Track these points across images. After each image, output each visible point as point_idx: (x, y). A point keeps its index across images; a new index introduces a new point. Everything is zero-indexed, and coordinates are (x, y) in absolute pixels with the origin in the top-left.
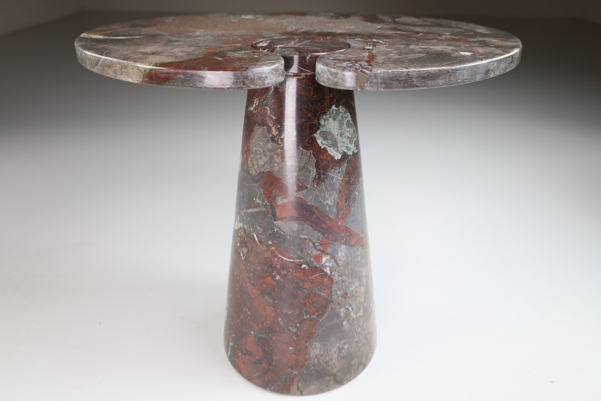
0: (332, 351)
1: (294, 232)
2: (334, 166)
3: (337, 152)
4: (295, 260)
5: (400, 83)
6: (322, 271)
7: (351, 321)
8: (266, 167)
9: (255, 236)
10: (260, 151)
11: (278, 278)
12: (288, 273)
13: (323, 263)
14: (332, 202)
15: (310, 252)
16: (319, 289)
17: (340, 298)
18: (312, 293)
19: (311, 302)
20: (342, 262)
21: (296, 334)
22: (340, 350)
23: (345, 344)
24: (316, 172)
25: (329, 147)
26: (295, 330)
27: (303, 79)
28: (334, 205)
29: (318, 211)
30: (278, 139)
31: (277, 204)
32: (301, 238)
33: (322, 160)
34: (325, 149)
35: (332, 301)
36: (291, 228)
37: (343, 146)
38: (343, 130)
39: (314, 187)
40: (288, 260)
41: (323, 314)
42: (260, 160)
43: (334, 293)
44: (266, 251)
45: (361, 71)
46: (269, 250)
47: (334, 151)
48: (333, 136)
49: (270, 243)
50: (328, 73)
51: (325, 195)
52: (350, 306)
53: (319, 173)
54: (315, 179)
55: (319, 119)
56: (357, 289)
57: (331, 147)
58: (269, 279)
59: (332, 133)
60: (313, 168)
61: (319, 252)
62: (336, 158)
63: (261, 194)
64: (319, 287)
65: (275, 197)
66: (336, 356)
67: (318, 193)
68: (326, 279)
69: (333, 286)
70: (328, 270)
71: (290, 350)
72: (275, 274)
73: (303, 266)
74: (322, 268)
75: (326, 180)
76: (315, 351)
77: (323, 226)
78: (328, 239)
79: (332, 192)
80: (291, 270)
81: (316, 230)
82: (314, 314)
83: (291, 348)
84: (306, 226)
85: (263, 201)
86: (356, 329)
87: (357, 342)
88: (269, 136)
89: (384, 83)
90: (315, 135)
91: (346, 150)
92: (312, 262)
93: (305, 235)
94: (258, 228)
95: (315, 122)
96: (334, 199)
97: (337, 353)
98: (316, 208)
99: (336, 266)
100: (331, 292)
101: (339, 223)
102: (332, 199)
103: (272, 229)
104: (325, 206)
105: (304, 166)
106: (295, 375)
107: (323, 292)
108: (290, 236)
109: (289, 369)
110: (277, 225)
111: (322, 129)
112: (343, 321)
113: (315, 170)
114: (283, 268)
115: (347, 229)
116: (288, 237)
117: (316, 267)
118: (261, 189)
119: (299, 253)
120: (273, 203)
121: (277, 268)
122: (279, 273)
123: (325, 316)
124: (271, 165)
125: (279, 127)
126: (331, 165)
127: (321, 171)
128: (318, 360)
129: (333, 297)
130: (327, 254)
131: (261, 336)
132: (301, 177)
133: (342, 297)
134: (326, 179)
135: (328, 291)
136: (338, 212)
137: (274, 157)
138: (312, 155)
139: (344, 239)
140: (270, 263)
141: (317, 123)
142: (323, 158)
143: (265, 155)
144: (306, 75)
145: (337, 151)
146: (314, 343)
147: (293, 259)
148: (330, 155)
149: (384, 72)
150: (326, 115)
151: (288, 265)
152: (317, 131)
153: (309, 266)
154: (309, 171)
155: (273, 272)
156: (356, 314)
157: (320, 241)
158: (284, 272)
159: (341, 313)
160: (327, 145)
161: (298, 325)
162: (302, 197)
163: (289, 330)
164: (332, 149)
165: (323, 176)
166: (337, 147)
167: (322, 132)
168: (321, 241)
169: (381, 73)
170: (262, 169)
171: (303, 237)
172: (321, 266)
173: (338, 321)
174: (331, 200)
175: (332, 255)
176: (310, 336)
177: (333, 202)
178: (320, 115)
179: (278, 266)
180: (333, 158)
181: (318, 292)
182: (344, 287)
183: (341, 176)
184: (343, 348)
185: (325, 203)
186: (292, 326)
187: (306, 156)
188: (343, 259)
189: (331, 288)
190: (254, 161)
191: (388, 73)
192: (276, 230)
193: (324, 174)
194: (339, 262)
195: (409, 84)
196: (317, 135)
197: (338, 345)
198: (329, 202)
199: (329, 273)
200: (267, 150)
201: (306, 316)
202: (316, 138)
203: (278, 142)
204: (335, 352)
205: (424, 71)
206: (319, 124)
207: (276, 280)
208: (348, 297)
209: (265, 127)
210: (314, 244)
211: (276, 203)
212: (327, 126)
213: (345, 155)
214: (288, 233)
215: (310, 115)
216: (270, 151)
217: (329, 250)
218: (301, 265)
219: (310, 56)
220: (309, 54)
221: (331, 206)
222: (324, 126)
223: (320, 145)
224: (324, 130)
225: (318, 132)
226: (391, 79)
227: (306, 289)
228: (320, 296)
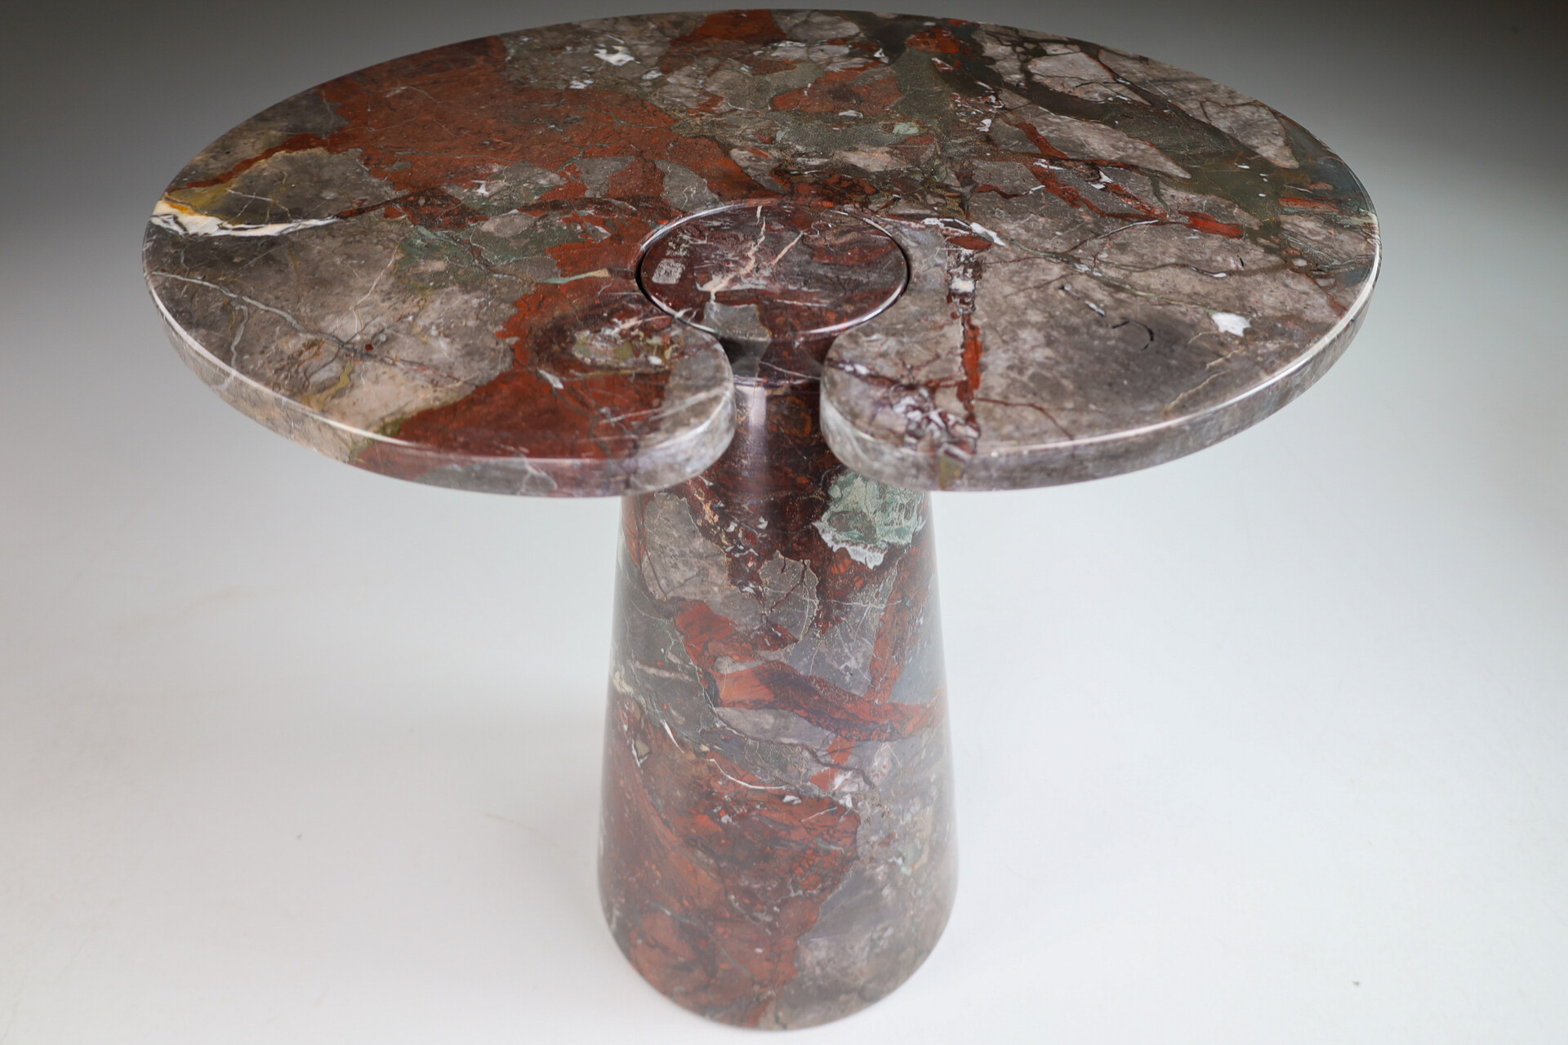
0: (856, 948)
1: (764, 731)
2: (865, 583)
3: (874, 551)
4: (768, 788)
5: (1049, 475)
6: (833, 804)
7: (900, 883)
8: (691, 589)
9: (667, 727)
10: (671, 550)
11: (725, 819)
12: (749, 811)
13: (836, 787)
14: (858, 663)
15: (803, 770)
16: (825, 840)
17: (876, 847)
18: (810, 848)
19: (807, 866)
20: (880, 777)
21: (771, 926)
22: (873, 943)
23: (885, 929)
24: (820, 604)
25: (853, 544)
26: (769, 919)
27: (785, 396)
28: (863, 668)
29: (825, 686)
30: (720, 532)
31: (722, 672)
32: (782, 744)
33: (836, 578)
34: (843, 551)
35: (858, 858)
36: (755, 724)
37: (888, 533)
38: (888, 496)
39: (815, 636)
40: (751, 787)
41: (834, 885)
42: (673, 570)
43: (860, 842)
44: (696, 763)
45: (947, 453)
46: (703, 762)
47: (866, 551)
48: (864, 516)
49: (705, 748)
50: (855, 443)
51: (843, 650)
52: (900, 855)
53: (825, 606)
54: (817, 620)
55: (826, 487)
56: (915, 819)
57: (857, 544)
58: (704, 820)
59: (862, 512)
60: (811, 597)
61: (826, 768)
62: (871, 566)
63: (677, 644)
64: (828, 837)
65: (715, 659)
66: (865, 954)
67: (824, 650)
68: (842, 819)
69: (860, 828)
70: (848, 802)
71: (757, 954)
72: (719, 812)
73: (788, 798)
74: (835, 799)
75: (843, 619)
76: (816, 953)
77: (837, 716)
78: (848, 739)
79: (861, 640)
80: (758, 807)
81: (819, 725)
82: (815, 887)
83: (759, 951)
84: (794, 719)
85: (686, 662)
86: (913, 893)
87: (912, 917)
88: (695, 522)
89: (1008, 479)
90: (816, 524)
91: (894, 539)
92: (811, 789)
93: (792, 737)
94: (674, 713)
95: (817, 495)
96: (864, 655)
97: (867, 949)
98: (820, 681)
99: (868, 788)
100: (855, 841)
101: (876, 702)
102: (859, 655)
103: (710, 721)
104: (842, 674)
105: (788, 595)
106: (770, 998)
107: (836, 844)
108: (753, 739)
109: (756, 988)
110: (721, 715)
111: (833, 508)
112: (881, 890)
113: (816, 602)
114: (738, 802)
115: (895, 706)
116: (750, 742)
117: (818, 799)
118: (678, 633)
119: (776, 773)
120: (710, 670)
121: (724, 801)
122: (727, 810)
123: (840, 888)
124: (704, 588)
125: (722, 505)
126: (858, 585)
127: (833, 601)
128: (823, 969)
129: (860, 850)
130: (847, 769)
131: (687, 921)
132: (782, 619)
133: (880, 844)
134: (843, 616)
135: (848, 841)
136: (873, 679)
137: (711, 571)
138: (809, 569)
139: (889, 730)
140: (706, 788)
141: (822, 496)
142: (836, 572)
143: (686, 563)
144: (793, 387)
145: (875, 548)
146: (814, 940)
147: (764, 784)
148: (854, 562)
149: (1008, 455)
150: (845, 475)
151: (750, 795)
152: (822, 514)
153: (801, 797)
154: (802, 605)
155: (714, 807)
156: (912, 866)
157: (828, 747)
158: (743, 810)
159: (878, 874)
160: (847, 542)
161: (776, 909)
162: (783, 660)
163: (756, 919)
164: (860, 548)
165: (836, 612)
166: (874, 541)
167: (834, 514)
168: (831, 746)
169: (1000, 456)
170: (681, 593)
171: (785, 740)
172: (830, 795)
173: (870, 892)
174: (856, 659)
175: (857, 769)
176: (804, 927)
177: (861, 661)
178: (830, 476)
179: (726, 797)
180: (863, 566)
181: (822, 845)
182: (886, 824)
183: (882, 602)
184: (880, 938)
185: (842, 667)
186: (762, 911)
187: (794, 572)
188: (885, 771)
189: (855, 833)
190: (658, 568)
191: (1019, 455)
192: (718, 726)
193: (840, 607)
194: (875, 781)
195: (1075, 473)
196: (822, 524)
197: (869, 935)
198: (852, 663)
199: (849, 804)
200: (691, 552)
201: (795, 891)
202: (820, 531)
203: (720, 540)
204: (863, 949)
205: (1115, 441)
206: (828, 498)
207: (721, 824)
208: (895, 841)
209: (683, 499)
210: (813, 754)
211: (718, 671)
212: (849, 498)
213: (893, 552)
214: (748, 734)
215: (802, 480)
216: (700, 556)
217: (852, 760)
218: (783, 797)
219: (802, 339)
220: (801, 332)
221: (856, 671)
222: (840, 499)
223: (830, 545)
224: (839, 508)
225: (826, 516)
226: (1026, 469)
227: (796, 842)
228: (828, 852)
